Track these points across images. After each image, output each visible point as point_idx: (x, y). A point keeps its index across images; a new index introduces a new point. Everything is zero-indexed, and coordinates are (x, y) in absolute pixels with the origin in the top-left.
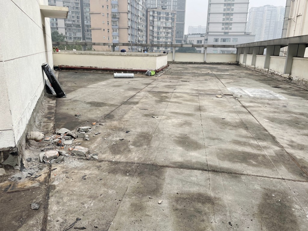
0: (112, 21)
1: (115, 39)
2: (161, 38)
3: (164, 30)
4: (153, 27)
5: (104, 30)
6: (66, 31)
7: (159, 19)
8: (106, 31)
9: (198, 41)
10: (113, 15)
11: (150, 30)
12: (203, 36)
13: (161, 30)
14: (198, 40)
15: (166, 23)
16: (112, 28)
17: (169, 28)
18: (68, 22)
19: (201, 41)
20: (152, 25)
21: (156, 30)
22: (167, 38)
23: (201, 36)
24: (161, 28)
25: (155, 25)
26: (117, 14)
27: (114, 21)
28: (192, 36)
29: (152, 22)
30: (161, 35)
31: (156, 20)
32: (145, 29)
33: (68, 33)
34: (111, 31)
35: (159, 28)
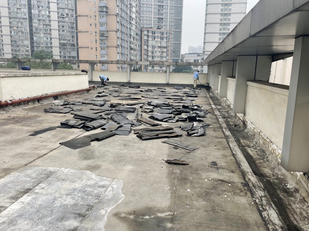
0: (100, 39)
1: (103, 58)
2: (156, 57)
3: (159, 50)
4: (148, 46)
5: (92, 48)
6: (61, 50)
7: (153, 38)
8: (94, 49)
9: (195, 61)
10: (102, 33)
11: (144, 49)
12: (200, 56)
13: (156, 49)
14: (195, 59)
15: (161, 42)
16: (101, 47)
17: (164, 47)
18: (63, 41)
19: (198, 60)
20: (147, 44)
21: (150, 49)
22: (162, 57)
23: (198, 56)
24: (156, 47)
25: (149, 44)
26: (105, 33)
27: (102, 40)
28: (189, 55)
29: (147, 41)
30: (155, 54)
31: (150, 39)
32: (139, 48)
33: (62, 52)
34: (99, 49)
35: (153, 47)
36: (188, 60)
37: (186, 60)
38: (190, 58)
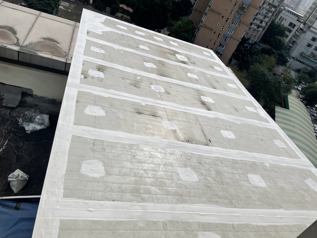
0: (237, 12)
1: (230, 32)
5: (223, 17)
8: (225, 19)
9: (291, 24)
12: (300, 22)
14: (292, 22)
16: (233, 19)
19: (294, 26)
23: (297, 20)
27: (239, 13)
28: (287, 14)
34: (230, 21)
36: (284, 18)
37: (281, 17)
38: (287, 18)
